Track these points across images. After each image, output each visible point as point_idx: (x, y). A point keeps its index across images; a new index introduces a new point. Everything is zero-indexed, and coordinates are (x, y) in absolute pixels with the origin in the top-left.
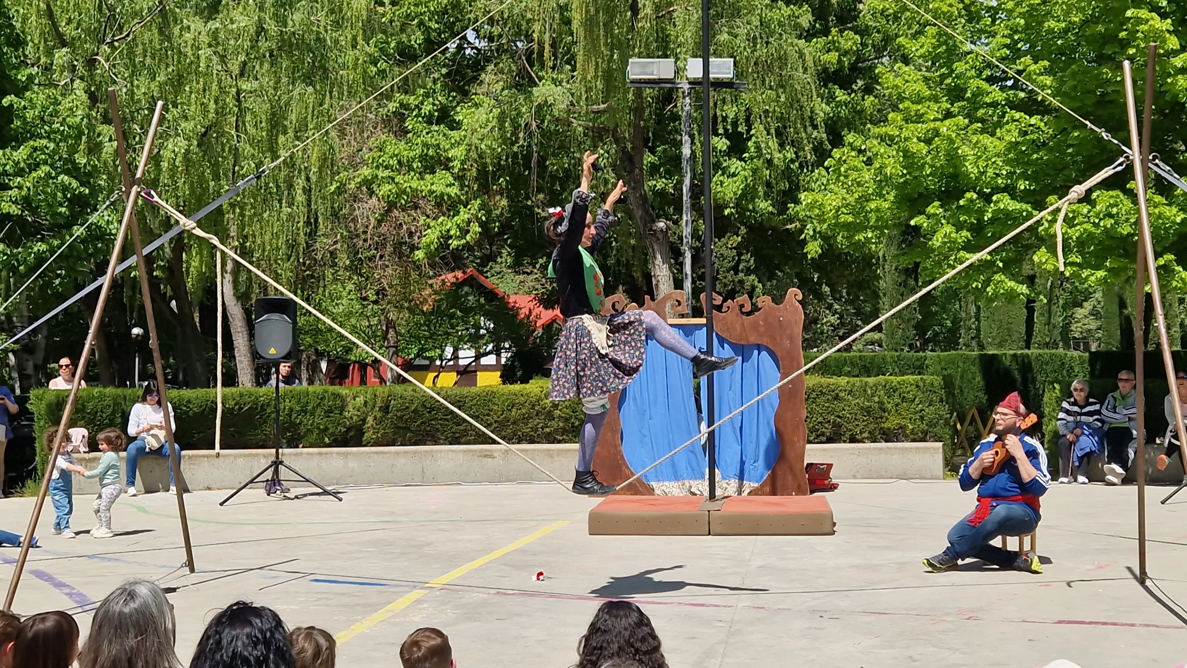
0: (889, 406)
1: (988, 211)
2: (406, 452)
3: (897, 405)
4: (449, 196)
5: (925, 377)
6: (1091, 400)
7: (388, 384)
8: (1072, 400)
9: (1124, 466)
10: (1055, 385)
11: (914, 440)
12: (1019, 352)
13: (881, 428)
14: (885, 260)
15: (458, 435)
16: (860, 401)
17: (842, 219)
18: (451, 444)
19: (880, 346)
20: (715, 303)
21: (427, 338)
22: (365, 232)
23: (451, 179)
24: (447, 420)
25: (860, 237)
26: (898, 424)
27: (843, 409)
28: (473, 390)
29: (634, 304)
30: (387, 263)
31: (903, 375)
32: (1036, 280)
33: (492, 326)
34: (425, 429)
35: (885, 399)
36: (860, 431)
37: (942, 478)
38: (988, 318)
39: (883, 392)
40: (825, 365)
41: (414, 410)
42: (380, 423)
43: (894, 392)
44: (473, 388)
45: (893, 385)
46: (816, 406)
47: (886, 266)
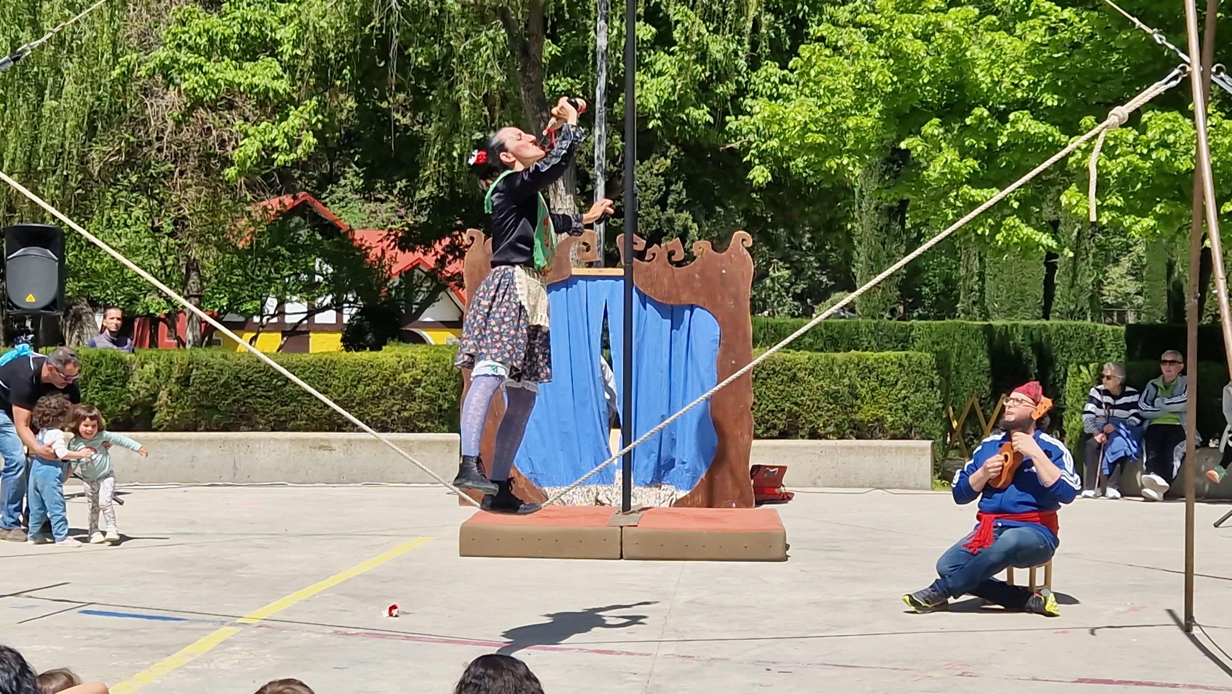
0: (863, 391)
1: (1002, 134)
2: (211, 440)
3: (873, 390)
4: (276, 92)
5: (910, 353)
6: (1127, 389)
7: (188, 346)
8: (1103, 386)
9: (1167, 476)
10: (1081, 367)
11: (894, 437)
12: (1035, 323)
13: (852, 420)
14: (862, 196)
15: (283, 418)
16: (824, 383)
17: (810, 138)
18: (273, 430)
19: (854, 310)
20: (636, 248)
21: (242, 285)
22: (159, 139)
23: (279, 70)
24: (269, 398)
25: (832, 163)
26: (876, 415)
27: (802, 394)
28: (306, 357)
30: (189, 181)
31: (882, 350)
32: (1061, 228)
33: (331, 270)
34: (239, 409)
35: (858, 382)
36: (824, 423)
37: (930, 487)
38: (995, 276)
39: (855, 372)
40: (780, 335)
41: (225, 382)
42: (177, 399)
43: (870, 372)
44: (304, 355)
45: (869, 363)
46: (767, 388)
47: (864, 205)
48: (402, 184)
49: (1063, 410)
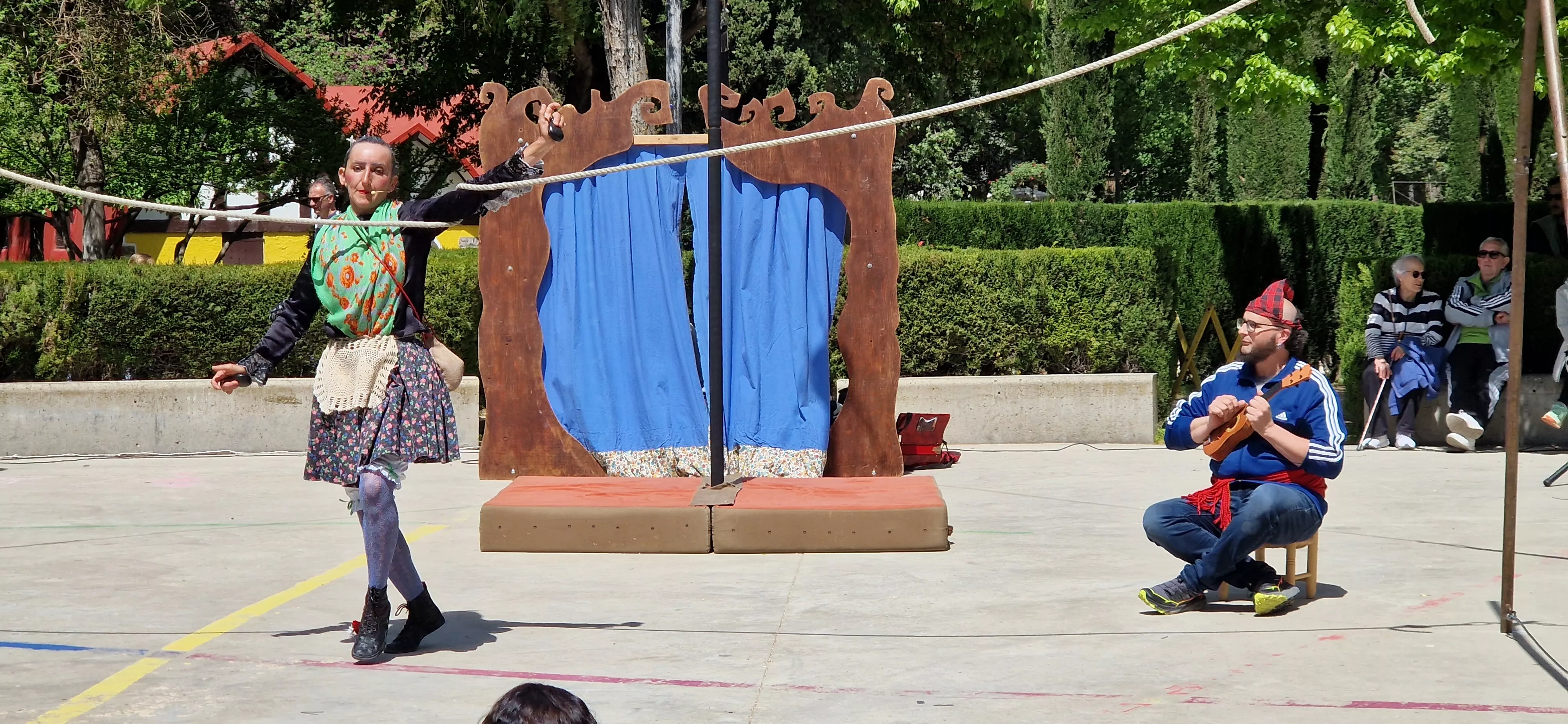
0: (1057, 304)
2: (122, 391)
3: (1071, 303)
5: (1123, 250)
6: (1427, 294)
7: (86, 256)
8: (1393, 291)
9: (1481, 415)
10: (1360, 265)
11: (1101, 370)
12: (1297, 203)
13: (1041, 346)
14: (1051, 26)
16: (1003, 294)
19: (1042, 188)
20: (726, 103)
21: (162, 168)
24: (204, 330)
26: (1073, 338)
27: (971, 310)
28: (256, 271)
29: (568, 105)
30: (80, 19)
31: (1083, 246)
32: (1332, 69)
33: (292, 145)
34: (160, 347)
35: (1050, 291)
36: (1002, 351)
37: (1151, 440)
38: (1241, 137)
39: (1045, 277)
40: (937, 224)
41: (138, 309)
42: (71, 333)
43: (1067, 277)
44: (254, 267)
45: (1065, 263)
46: (920, 302)
47: (1054, 38)
48: (390, 17)
49: (1337, 325)
